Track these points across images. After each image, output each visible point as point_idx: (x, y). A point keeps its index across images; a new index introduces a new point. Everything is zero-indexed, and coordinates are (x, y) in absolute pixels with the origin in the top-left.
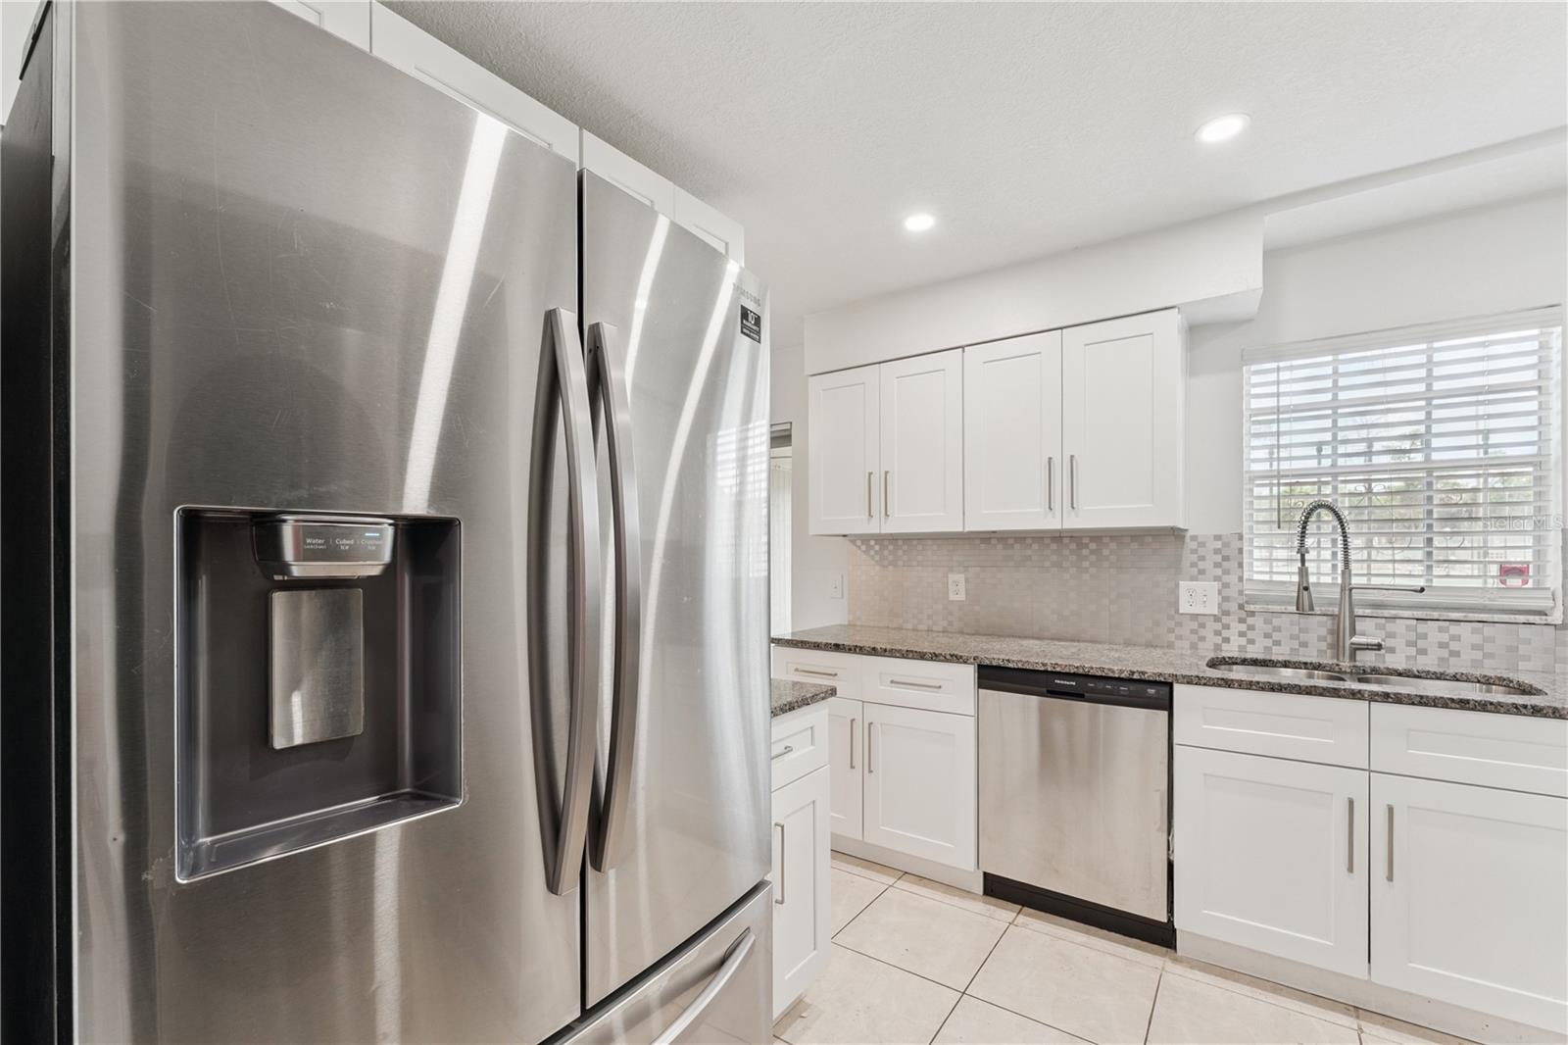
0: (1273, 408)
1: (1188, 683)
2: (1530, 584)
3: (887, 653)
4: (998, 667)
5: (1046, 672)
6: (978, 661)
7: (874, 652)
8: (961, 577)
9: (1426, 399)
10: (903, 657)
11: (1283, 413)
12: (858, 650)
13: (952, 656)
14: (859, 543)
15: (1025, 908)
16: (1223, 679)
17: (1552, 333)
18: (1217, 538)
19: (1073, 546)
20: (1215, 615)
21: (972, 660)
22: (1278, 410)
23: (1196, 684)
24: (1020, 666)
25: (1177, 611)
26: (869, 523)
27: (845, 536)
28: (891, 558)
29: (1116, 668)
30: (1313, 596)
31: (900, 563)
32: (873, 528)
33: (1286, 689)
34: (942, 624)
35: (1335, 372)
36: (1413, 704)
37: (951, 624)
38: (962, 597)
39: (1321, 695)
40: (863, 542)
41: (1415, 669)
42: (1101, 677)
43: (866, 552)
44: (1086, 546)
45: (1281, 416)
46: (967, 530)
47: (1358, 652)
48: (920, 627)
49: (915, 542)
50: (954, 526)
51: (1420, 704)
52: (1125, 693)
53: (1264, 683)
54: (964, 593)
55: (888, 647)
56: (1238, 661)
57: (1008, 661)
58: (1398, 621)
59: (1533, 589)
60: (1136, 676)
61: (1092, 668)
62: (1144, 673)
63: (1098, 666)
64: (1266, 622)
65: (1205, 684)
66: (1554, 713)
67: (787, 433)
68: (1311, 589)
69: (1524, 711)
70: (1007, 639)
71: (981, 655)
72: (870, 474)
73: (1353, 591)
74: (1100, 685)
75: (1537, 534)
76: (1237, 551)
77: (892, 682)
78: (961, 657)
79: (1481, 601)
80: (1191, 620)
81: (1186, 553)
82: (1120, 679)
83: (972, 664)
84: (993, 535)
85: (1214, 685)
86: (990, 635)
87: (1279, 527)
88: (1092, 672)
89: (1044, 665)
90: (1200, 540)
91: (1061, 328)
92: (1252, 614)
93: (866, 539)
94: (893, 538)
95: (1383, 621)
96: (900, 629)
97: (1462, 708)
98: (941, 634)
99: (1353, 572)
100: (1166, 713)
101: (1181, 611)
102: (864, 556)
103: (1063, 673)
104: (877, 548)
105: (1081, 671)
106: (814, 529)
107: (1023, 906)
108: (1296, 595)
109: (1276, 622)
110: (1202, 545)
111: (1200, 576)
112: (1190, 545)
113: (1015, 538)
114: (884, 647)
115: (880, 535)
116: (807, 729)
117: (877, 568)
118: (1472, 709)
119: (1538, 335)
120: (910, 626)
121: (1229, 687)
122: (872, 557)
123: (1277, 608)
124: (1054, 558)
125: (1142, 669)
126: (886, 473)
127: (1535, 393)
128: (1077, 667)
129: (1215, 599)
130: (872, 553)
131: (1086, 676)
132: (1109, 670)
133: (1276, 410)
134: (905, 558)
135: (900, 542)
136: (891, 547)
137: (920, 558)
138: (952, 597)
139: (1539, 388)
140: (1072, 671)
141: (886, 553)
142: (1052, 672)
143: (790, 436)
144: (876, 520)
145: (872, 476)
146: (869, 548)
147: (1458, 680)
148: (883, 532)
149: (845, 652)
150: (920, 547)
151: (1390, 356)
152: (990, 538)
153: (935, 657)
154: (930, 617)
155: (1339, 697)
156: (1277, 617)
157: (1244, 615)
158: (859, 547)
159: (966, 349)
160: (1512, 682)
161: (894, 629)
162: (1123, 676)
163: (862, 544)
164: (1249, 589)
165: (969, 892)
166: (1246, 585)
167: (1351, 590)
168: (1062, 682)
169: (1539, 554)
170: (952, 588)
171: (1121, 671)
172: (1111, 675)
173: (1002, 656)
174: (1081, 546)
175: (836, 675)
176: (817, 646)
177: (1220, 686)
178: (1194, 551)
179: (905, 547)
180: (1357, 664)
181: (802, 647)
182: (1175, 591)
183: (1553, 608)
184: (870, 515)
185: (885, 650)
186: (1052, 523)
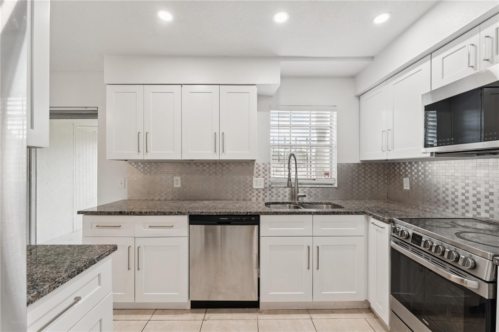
0: (277, 125)
1: (265, 214)
2: (329, 178)
3: (147, 214)
4: (198, 215)
5: (217, 215)
6: (190, 214)
7: (141, 214)
8: (179, 178)
9: (309, 127)
10: (155, 215)
11: (280, 127)
12: (132, 214)
13: (178, 212)
14: (133, 164)
15: (208, 309)
16: (275, 212)
17: (334, 113)
18: (263, 164)
19: (220, 166)
20: (263, 189)
21: (187, 214)
22: (279, 126)
23: (267, 214)
24: (207, 214)
25: (252, 188)
26: (138, 155)
27: (126, 160)
28: (148, 170)
29: (242, 211)
30: (292, 182)
31: (153, 172)
32: (140, 157)
33: (292, 213)
34: (171, 197)
35: (291, 116)
36: (323, 214)
37: (174, 196)
38: (179, 186)
39: (301, 214)
40: (135, 163)
41: (312, 202)
42: (237, 215)
43: (137, 168)
44: (225, 166)
45: (279, 128)
46: (183, 159)
47: (299, 198)
48: (161, 199)
49: (159, 164)
50: (178, 158)
51: (325, 214)
52: (245, 220)
53: (287, 212)
54: (180, 184)
55: (148, 211)
56: (271, 203)
57: (202, 212)
58: (306, 188)
59: (330, 178)
60: (249, 214)
61: (234, 212)
62: (251, 212)
63: (236, 211)
64: (276, 190)
65: (270, 214)
66: (351, 213)
67: (95, 112)
68: (291, 180)
69: (346, 213)
70: (198, 201)
71: (191, 211)
72: (139, 133)
73: (298, 180)
74: (236, 218)
75: (331, 164)
76: (269, 168)
77: (150, 227)
78: (182, 212)
79: (322, 182)
80: (256, 191)
81: (255, 169)
82: (243, 215)
83: (187, 215)
84: (192, 161)
85: (273, 214)
86: (190, 200)
87: (279, 161)
88: (234, 214)
89: (216, 213)
90: (259, 164)
91: (219, 85)
92: (272, 188)
93: (136, 162)
94: (150, 162)
95: (303, 188)
96: (153, 200)
97: (334, 214)
98: (170, 201)
99: (298, 174)
100: (258, 226)
101: (253, 188)
102: (136, 170)
103: (223, 215)
104: (142, 166)
105: (230, 214)
106: (109, 156)
107: (207, 308)
108: (287, 182)
109: (279, 190)
110: (259, 166)
111: (259, 176)
112: (256, 166)
113: (200, 163)
114: (146, 211)
115: (144, 160)
116: (96, 276)
117: (142, 174)
118: (336, 214)
119: (330, 113)
120: (157, 199)
121: (277, 214)
122: (140, 170)
123: (279, 186)
124: (214, 170)
125: (251, 211)
126: (147, 133)
127: (330, 128)
128: (228, 212)
129: (263, 184)
130: (139, 168)
131: (232, 215)
132: (240, 212)
133: (278, 126)
134: (155, 170)
135: (153, 164)
136: (148, 166)
137: (161, 170)
138: (175, 186)
139: (331, 127)
140: (227, 214)
141: (146, 168)
142: (219, 215)
143: (97, 114)
144: (142, 153)
145: (140, 134)
146: (138, 166)
147: (321, 204)
148: (145, 159)
149: (126, 215)
150: (161, 166)
151: (303, 114)
152: (190, 163)
153: (170, 214)
154: (166, 194)
155: (306, 214)
156: (279, 188)
157: (270, 188)
158: (133, 166)
159: (183, 85)
160: (332, 203)
161: (150, 200)
162: (244, 214)
163: (135, 164)
164: (272, 180)
165: (185, 310)
166: (271, 179)
167: (297, 180)
168: (223, 219)
169: (331, 169)
170: (175, 182)
171: (244, 212)
172: (240, 214)
173: (200, 211)
174: (223, 166)
175: (120, 226)
176: (109, 214)
177: (274, 214)
178: (257, 168)
179: (155, 166)
180: (299, 201)
181: (100, 215)
182: (251, 181)
183: (334, 183)
184: (139, 151)
185: (146, 213)
186: (215, 157)
